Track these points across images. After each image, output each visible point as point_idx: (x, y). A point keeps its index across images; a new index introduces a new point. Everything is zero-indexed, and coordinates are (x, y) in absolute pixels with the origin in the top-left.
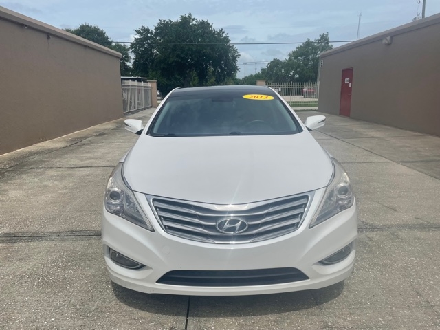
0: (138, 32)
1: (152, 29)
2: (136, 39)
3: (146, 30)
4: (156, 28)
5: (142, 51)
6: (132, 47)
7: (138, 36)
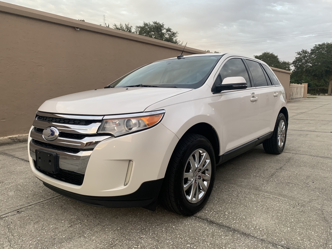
0: (299, 54)
1: (309, 51)
2: (296, 58)
3: (305, 52)
4: (312, 50)
5: (300, 65)
6: (293, 63)
7: (298, 56)
